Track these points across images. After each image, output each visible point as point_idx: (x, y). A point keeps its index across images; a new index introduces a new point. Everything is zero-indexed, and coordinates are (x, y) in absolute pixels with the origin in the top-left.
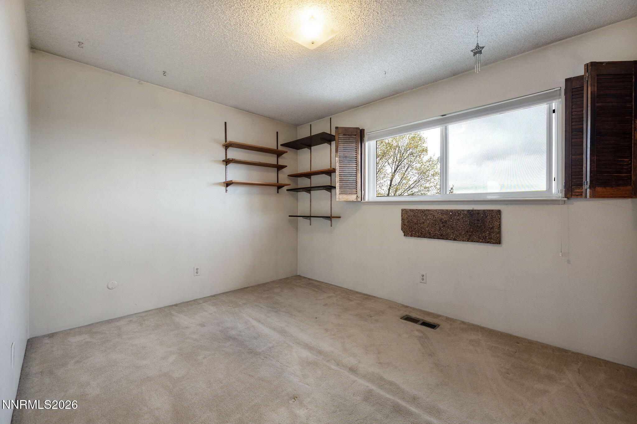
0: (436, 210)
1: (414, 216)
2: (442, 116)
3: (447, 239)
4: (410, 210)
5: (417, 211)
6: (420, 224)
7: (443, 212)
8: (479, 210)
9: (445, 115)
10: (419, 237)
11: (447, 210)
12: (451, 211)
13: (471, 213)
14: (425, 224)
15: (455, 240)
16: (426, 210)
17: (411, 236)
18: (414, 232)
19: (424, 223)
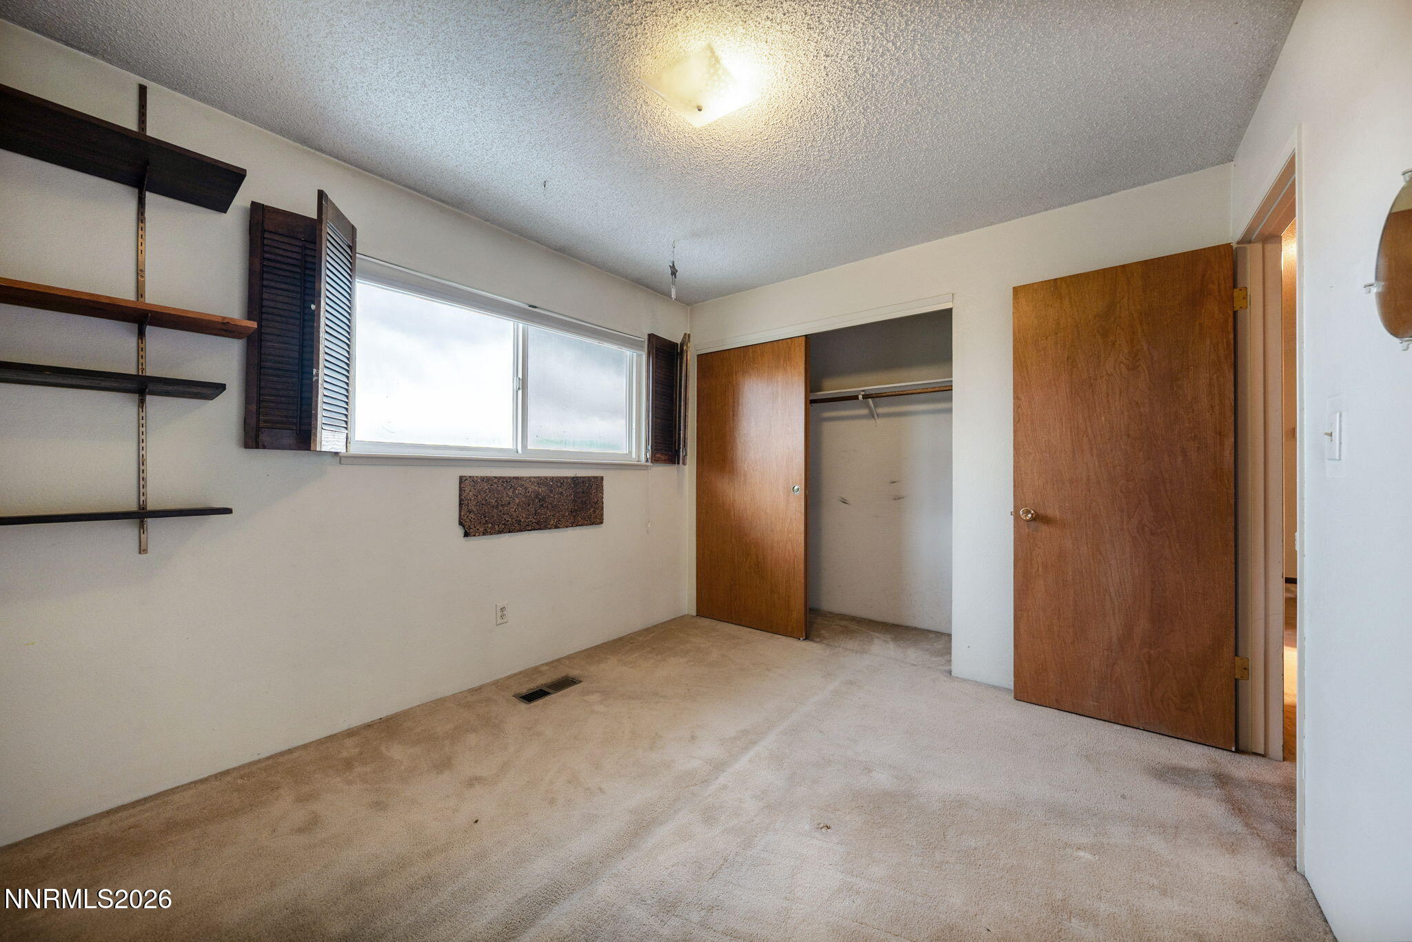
0: (530, 478)
1: (490, 492)
2: (530, 306)
3: (546, 528)
4: (482, 479)
5: (496, 480)
6: (502, 506)
7: (542, 481)
8: (585, 477)
9: (535, 307)
10: (500, 532)
11: (546, 478)
12: (552, 479)
13: (576, 480)
14: (512, 505)
15: (556, 527)
16: (514, 478)
17: (484, 534)
18: (490, 525)
19: (509, 503)
